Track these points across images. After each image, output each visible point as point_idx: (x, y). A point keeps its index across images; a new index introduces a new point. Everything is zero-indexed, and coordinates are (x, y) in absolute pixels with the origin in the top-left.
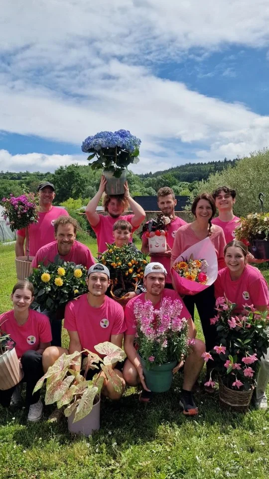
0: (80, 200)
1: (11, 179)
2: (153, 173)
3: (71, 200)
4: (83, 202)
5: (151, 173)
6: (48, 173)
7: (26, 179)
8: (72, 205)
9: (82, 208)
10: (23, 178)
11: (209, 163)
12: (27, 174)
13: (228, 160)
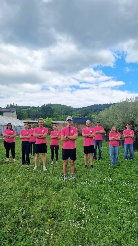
0: (51, 119)
1: (23, 109)
2: (81, 108)
3: (48, 118)
4: (52, 119)
5: (80, 108)
6: (38, 107)
7: (29, 109)
8: (48, 120)
9: (52, 122)
10: (28, 108)
11: (104, 104)
12: (29, 107)
13: (111, 103)
